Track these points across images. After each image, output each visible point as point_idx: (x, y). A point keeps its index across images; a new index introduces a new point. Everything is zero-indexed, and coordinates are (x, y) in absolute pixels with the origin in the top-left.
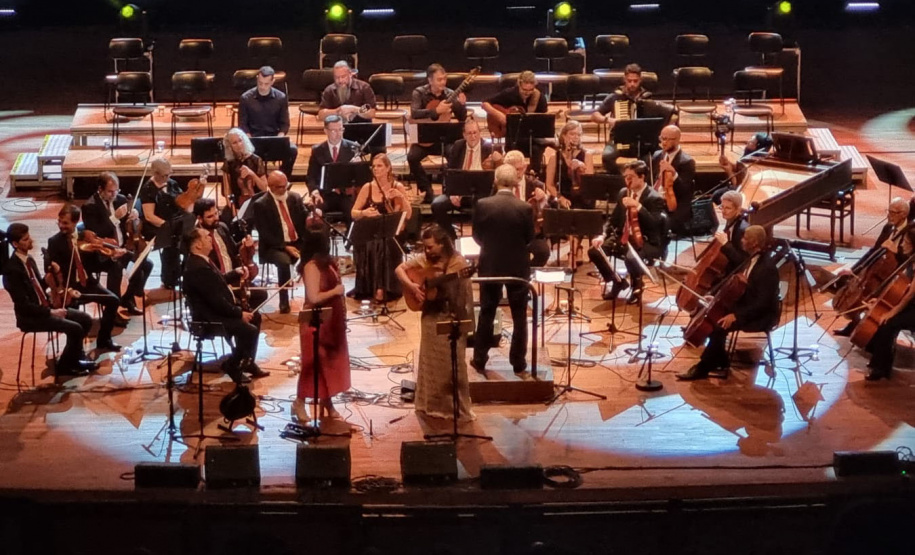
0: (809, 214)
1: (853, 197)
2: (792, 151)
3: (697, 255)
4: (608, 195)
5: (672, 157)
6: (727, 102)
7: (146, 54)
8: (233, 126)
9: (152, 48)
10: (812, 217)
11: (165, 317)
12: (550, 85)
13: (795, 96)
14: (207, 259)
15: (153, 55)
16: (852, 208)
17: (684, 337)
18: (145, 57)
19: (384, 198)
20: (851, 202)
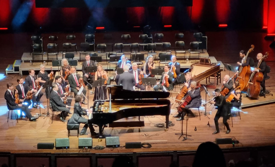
0: (209, 78)
1: (220, 74)
2: (205, 62)
3: (181, 88)
4: (158, 74)
5: (174, 64)
6: (188, 50)
7: (41, 39)
8: (63, 58)
9: (42, 38)
10: (210, 79)
11: (45, 106)
12: (144, 47)
13: (206, 49)
14: (57, 92)
15: (43, 39)
16: (220, 76)
17: (177, 110)
18: (40, 40)
19: (101, 75)
20: (220, 75)
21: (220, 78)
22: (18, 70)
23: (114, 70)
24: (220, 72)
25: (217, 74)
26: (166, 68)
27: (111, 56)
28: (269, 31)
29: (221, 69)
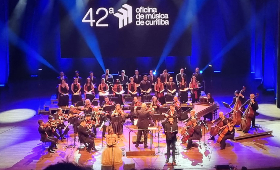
2: (204, 102)
20: (217, 112)
21: (217, 115)
22: (48, 110)
23: (128, 109)
24: (216, 110)
25: (215, 112)
26: (171, 107)
27: (125, 97)
28: (256, 75)
29: (217, 107)
